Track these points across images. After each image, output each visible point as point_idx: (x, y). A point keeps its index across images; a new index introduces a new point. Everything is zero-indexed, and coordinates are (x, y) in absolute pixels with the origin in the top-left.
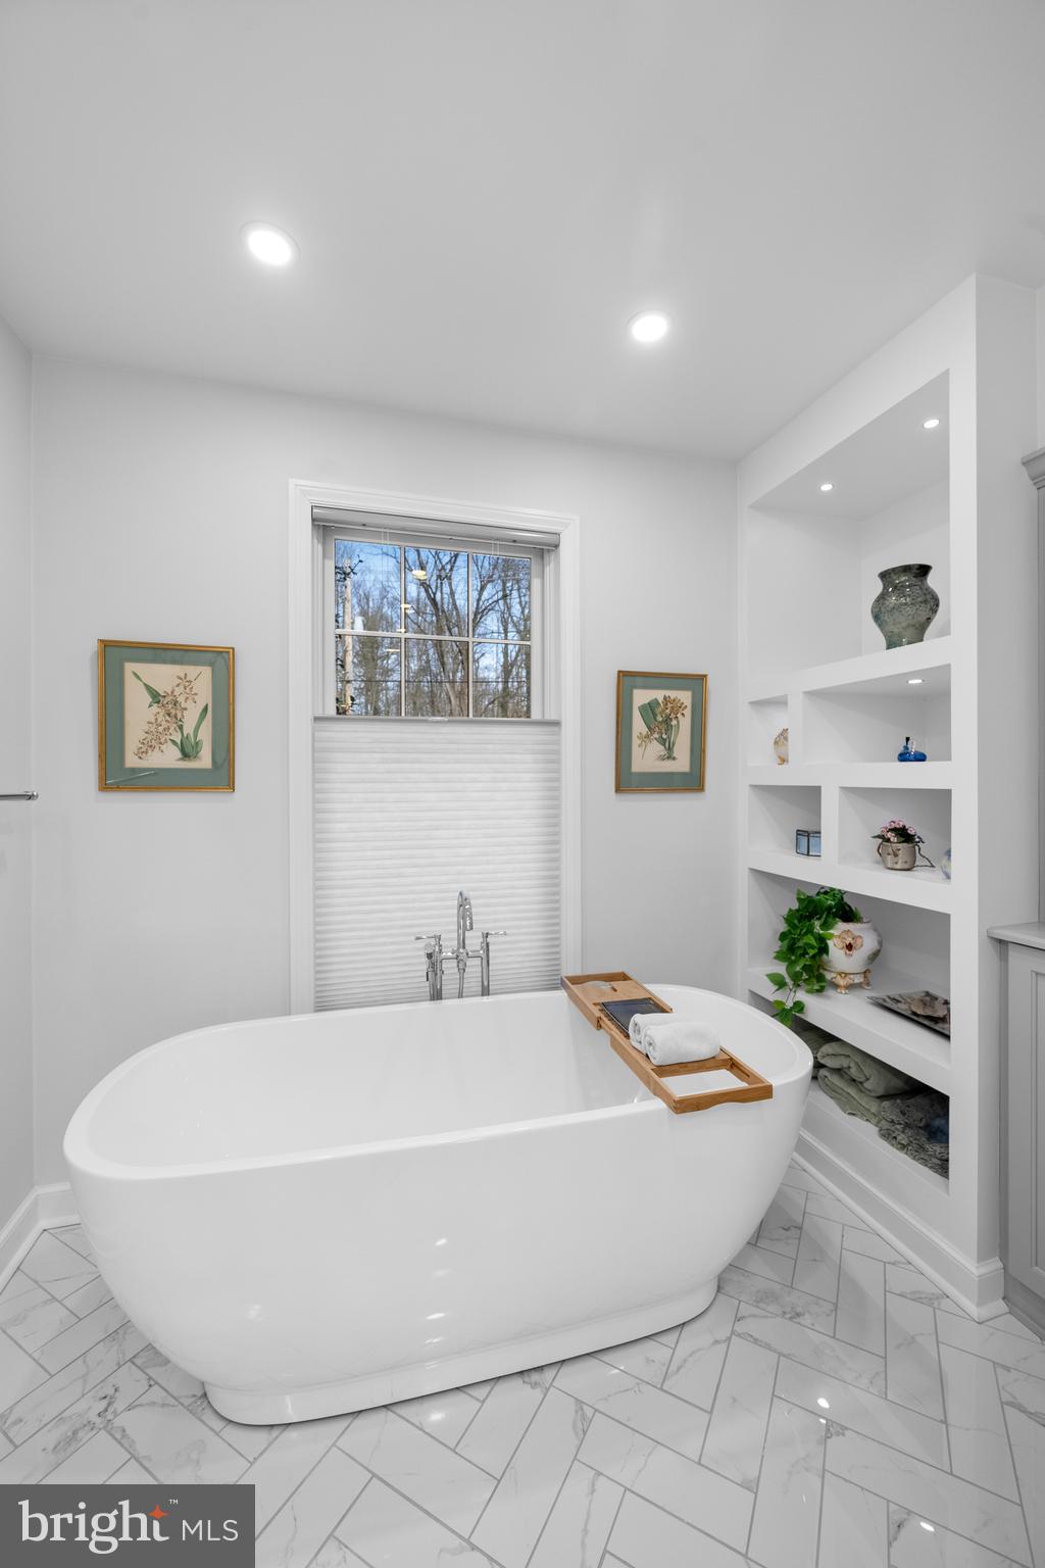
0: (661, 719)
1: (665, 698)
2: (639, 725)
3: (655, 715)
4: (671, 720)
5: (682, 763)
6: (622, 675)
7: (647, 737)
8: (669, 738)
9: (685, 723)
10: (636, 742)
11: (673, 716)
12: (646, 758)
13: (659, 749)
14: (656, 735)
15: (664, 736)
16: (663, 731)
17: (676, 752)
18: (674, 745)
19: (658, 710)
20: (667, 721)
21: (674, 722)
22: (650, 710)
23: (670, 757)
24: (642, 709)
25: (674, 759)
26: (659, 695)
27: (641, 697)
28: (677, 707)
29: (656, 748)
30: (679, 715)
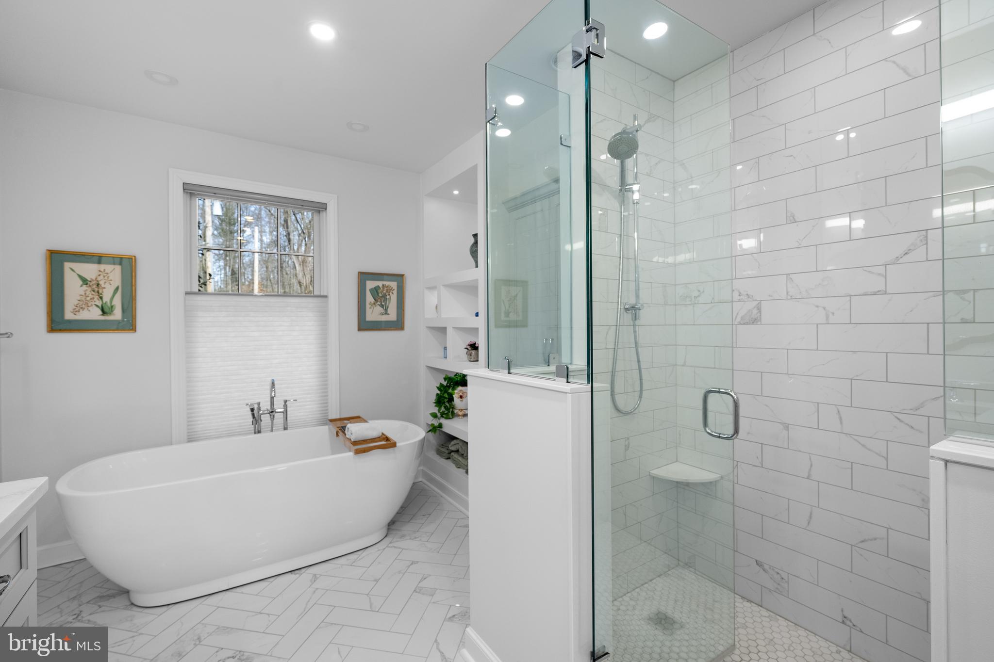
0: (381, 295)
1: (383, 285)
2: (369, 298)
3: (378, 294)
4: (386, 296)
5: (392, 316)
6: (361, 274)
7: (374, 304)
8: (386, 304)
9: (394, 297)
10: (368, 306)
11: (387, 294)
12: (374, 314)
13: (381, 310)
14: (379, 303)
15: (383, 304)
16: (382, 301)
17: (389, 311)
18: (388, 308)
19: (379, 291)
20: (384, 296)
21: (388, 297)
22: (375, 291)
23: (386, 313)
24: (371, 290)
25: (388, 314)
26: (380, 284)
27: (370, 285)
28: (389, 290)
29: (379, 309)
30: (391, 293)
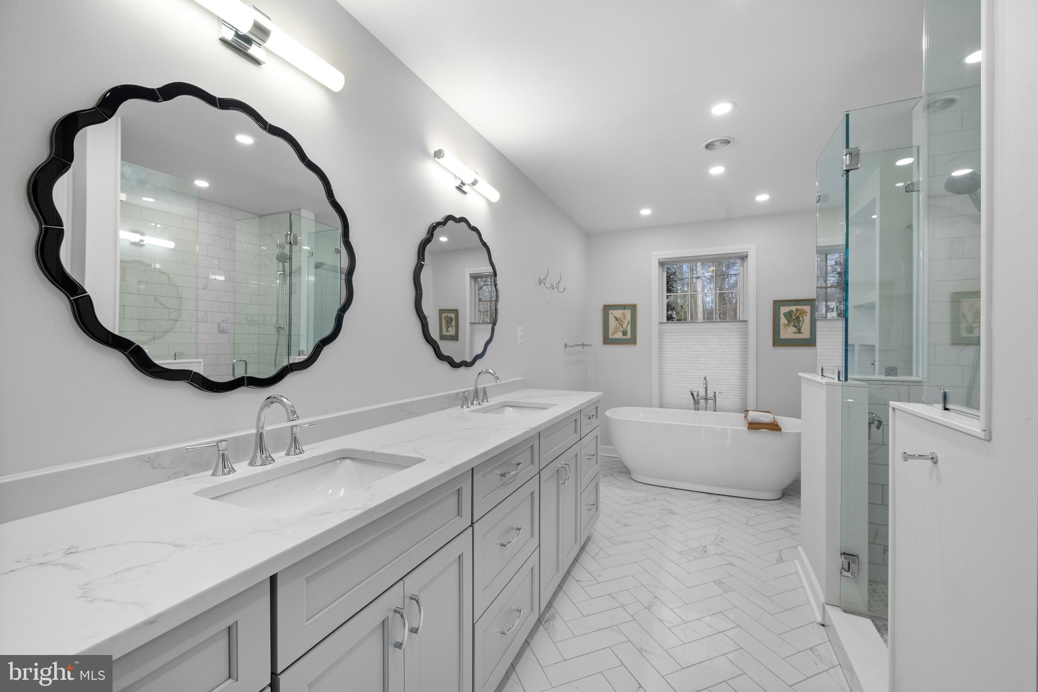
0: (794, 318)
1: (796, 309)
2: (783, 320)
3: (791, 316)
4: (800, 318)
5: (806, 334)
6: (775, 302)
7: (788, 325)
8: (799, 325)
9: (807, 319)
10: (782, 327)
11: (800, 316)
12: (788, 332)
13: (795, 329)
14: (792, 324)
15: (796, 324)
16: (796, 322)
17: (802, 330)
18: (801, 327)
19: (792, 315)
20: (798, 318)
21: (801, 319)
22: (789, 315)
23: (799, 332)
24: (785, 314)
25: (802, 333)
26: (794, 308)
27: (784, 310)
28: (803, 313)
29: (792, 329)
30: (804, 316)
